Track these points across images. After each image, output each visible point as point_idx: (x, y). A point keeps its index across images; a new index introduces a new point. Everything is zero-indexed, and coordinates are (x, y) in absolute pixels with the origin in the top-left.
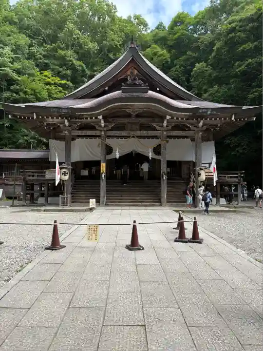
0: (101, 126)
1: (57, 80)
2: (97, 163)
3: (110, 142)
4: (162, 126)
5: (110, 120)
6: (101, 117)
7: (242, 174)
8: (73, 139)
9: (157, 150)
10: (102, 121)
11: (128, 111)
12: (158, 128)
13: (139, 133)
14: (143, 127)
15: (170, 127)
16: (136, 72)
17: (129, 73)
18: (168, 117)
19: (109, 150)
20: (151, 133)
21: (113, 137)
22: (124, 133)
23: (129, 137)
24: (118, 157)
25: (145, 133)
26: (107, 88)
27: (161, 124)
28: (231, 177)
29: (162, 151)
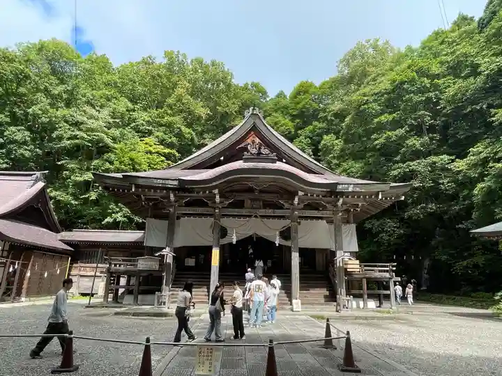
0: (215, 202)
1: (161, 148)
2: (208, 250)
3: (225, 222)
4: (292, 204)
5: (227, 195)
6: (216, 191)
7: (393, 266)
8: (178, 218)
9: (286, 234)
10: (218, 197)
11: (250, 184)
12: (286, 205)
13: (262, 212)
14: (267, 205)
15: (302, 206)
16: (257, 140)
17: (249, 141)
18: (300, 193)
19: (224, 232)
20: (279, 212)
21: (228, 216)
22: (244, 212)
23: (250, 216)
24: (234, 241)
25: (269, 212)
26: (222, 158)
27: (290, 202)
28: (380, 271)
29: (293, 234)
